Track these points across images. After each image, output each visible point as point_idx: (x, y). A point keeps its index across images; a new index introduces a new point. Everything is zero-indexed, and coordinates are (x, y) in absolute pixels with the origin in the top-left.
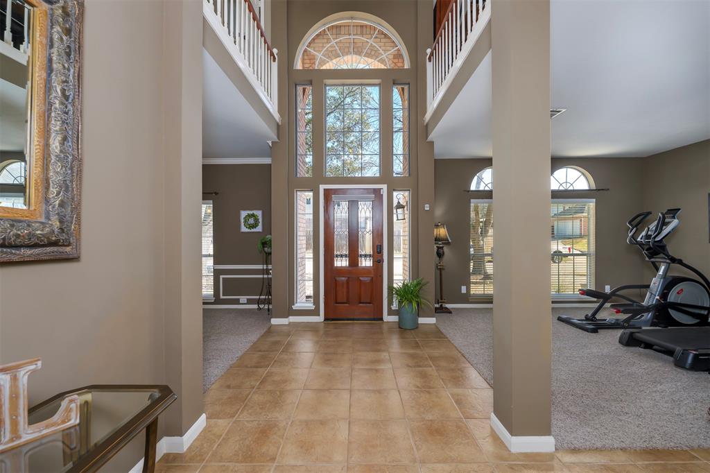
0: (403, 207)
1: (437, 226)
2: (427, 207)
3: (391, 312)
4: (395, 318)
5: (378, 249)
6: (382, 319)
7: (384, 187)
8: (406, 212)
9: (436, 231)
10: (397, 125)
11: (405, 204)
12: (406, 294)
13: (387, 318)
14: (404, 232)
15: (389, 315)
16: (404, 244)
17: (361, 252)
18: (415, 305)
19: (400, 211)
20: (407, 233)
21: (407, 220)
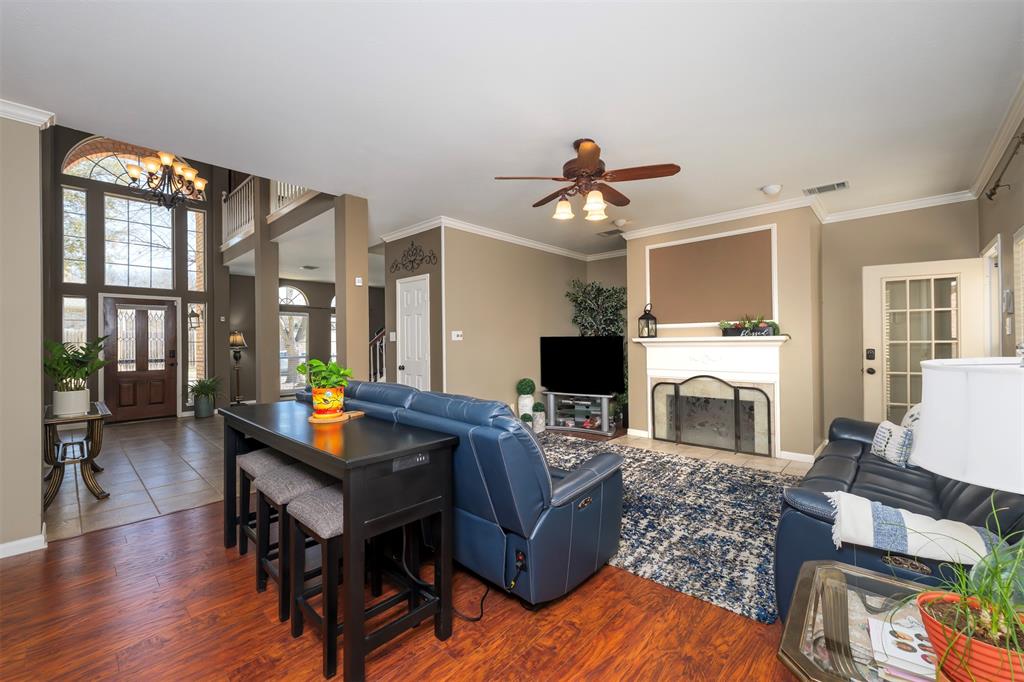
0: (198, 316)
1: (234, 333)
2: (223, 319)
3: (185, 409)
4: (191, 414)
5: (171, 354)
6: (175, 416)
7: (178, 301)
8: (201, 320)
9: (232, 339)
10: (191, 255)
11: (199, 312)
12: (202, 389)
13: (180, 414)
14: (198, 338)
15: (183, 411)
16: (198, 350)
17: (151, 356)
18: (211, 397)
19: (194, 319)
20: (202, 340)
21: (202, 328)
